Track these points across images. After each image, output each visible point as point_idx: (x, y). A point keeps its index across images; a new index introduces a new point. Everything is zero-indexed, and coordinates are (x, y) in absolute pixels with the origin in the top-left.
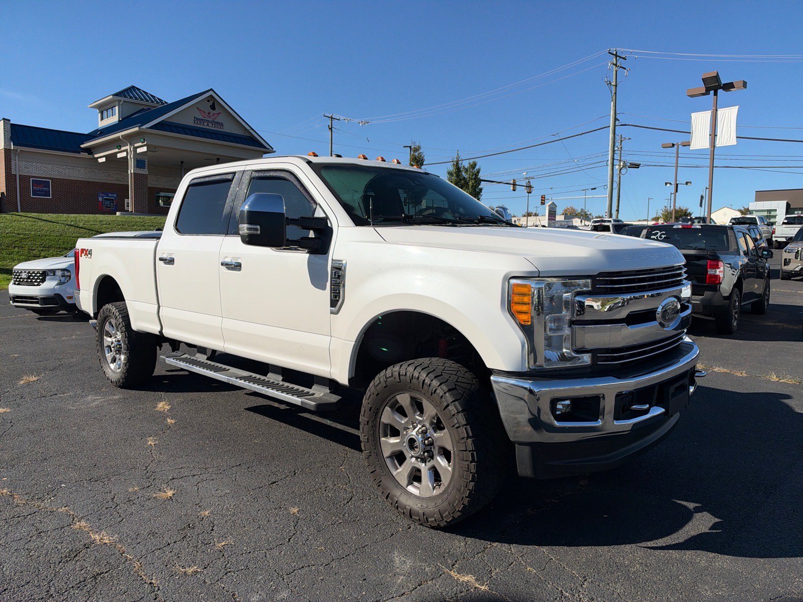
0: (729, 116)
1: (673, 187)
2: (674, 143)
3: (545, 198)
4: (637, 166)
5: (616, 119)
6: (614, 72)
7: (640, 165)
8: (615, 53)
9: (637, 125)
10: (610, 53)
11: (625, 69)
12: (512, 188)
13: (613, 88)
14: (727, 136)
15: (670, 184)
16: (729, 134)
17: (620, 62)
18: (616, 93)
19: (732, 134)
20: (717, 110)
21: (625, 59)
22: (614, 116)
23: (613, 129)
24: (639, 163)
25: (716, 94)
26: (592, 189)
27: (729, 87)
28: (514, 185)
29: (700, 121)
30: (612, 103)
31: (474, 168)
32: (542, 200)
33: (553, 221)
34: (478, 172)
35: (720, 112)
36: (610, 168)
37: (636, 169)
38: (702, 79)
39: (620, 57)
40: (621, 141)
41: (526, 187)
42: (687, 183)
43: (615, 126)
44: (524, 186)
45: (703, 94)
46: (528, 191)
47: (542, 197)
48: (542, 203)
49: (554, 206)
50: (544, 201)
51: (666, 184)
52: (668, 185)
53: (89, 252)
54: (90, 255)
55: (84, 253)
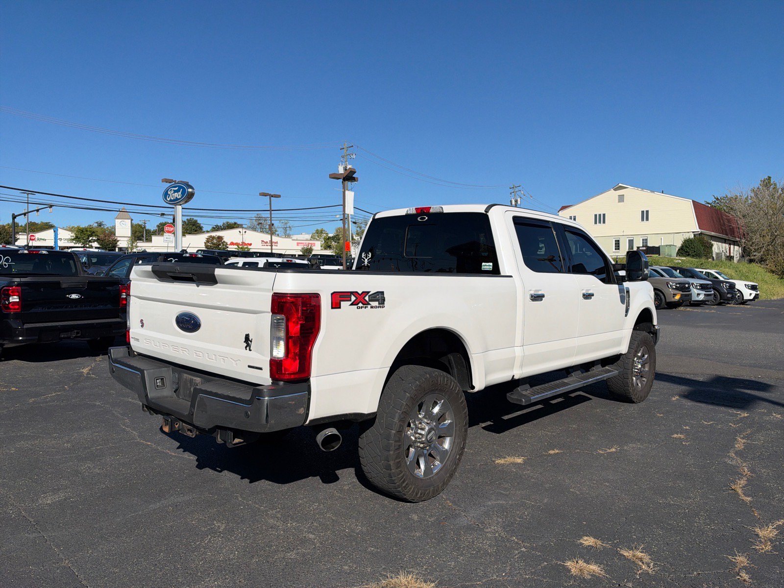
53: (374, 297)
54: (377, 302)
55: (350, 300)
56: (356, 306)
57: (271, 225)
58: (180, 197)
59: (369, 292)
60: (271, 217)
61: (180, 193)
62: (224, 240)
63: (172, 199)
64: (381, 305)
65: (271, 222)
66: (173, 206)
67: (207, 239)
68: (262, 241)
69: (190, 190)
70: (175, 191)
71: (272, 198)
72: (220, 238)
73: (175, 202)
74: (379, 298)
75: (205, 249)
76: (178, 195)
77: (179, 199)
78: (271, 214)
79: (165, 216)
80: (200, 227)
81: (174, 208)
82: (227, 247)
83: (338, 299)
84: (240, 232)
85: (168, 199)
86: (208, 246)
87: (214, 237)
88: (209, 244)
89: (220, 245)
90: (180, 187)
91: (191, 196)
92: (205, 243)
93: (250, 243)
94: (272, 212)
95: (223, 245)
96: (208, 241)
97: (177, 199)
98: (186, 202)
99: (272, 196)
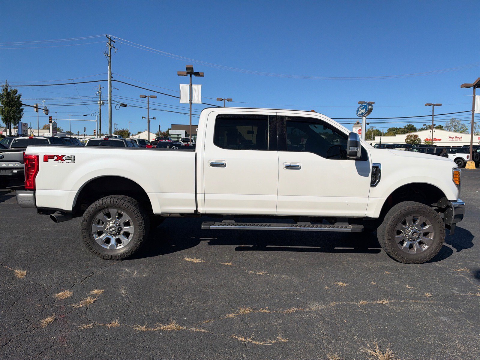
0: (197, 89)
1: (147, 120)
2: (146, 96)
3: (52, 118)
4: (125, 106)
5: (111, 77)
6: (109, 49)
7: (127, 105)
8: (109, 37)
9: (123, 82)
10: (107, 37)
11: (115, 48)
12: (35, 110)
13: (109, 58)
14: (197, 99)
15: (145, 118)
16: (198, 98)
17: (112, 44)
18: (111, 61)
19: (199, 98)
20: (192, 85)
21: (115, 43)
22: (110, 74)
23: (110, 82)
24: (126, 104)
25: (191, 76)
26: (84, 115)
27: (197, 74)
28: (37, 108)
29: (184, 88)
30: (109, 67)
31: (16, 93)
32: (50, 119)
33: (55, 134)
34: (20, 96)
35: (193, 86)
36: (109, 105)
37: (125, 107)
38: (186, 68)
39: (112, 41)
40: (100, 89)
41: (45, 110)
42: (154, 118)
43: (111, 81)
44: (44, 110)
45: (185, 75)
46: (46, 113)
47: (50, 118)
48: (50, 121)
49: (55, 124)
50: (52, 120)
51: (143, 117)
52: (144, 118)
53: (69, 158)
54: (70, 160)
55: (54, 158)
56: (57, 161)
57: (433, 126)
58: (364, 112)
59: (65, 156)
60: (433, 120)
61: (364, 109)
62: (419, 137)
63: (361, 113)
64: (73, 162)
65: (433, 123)
66: (361, 118)
67: (407, 137)
68: (450, 137)
69: (370, 107)
70: (362, 109)
71: (434, 106)
72: (416, 136)
73: (362, 115)
74: (72, 159)
75: (405, 143)
76: (363, 111)
77: (364, 113)
78: (433, 118)
79: (359, 124)
80: (415, 130)
81: (361, 119)
82: (421, 142)
83: (47, 158)
84: (430, 131)
85: (359, 114)
86: (407, 141)
87: (412, 135)
88: (408, 140)
89: (415, 141)
90: (365, 106)
91: (371, 110)
92: (406, 140)
93: (440, 139)
94: (434, 116)
95: (418, 141)
96: (407, 139)
97: (363, 113)
98: (369, 114)
99: (435, 105)
